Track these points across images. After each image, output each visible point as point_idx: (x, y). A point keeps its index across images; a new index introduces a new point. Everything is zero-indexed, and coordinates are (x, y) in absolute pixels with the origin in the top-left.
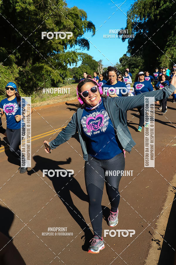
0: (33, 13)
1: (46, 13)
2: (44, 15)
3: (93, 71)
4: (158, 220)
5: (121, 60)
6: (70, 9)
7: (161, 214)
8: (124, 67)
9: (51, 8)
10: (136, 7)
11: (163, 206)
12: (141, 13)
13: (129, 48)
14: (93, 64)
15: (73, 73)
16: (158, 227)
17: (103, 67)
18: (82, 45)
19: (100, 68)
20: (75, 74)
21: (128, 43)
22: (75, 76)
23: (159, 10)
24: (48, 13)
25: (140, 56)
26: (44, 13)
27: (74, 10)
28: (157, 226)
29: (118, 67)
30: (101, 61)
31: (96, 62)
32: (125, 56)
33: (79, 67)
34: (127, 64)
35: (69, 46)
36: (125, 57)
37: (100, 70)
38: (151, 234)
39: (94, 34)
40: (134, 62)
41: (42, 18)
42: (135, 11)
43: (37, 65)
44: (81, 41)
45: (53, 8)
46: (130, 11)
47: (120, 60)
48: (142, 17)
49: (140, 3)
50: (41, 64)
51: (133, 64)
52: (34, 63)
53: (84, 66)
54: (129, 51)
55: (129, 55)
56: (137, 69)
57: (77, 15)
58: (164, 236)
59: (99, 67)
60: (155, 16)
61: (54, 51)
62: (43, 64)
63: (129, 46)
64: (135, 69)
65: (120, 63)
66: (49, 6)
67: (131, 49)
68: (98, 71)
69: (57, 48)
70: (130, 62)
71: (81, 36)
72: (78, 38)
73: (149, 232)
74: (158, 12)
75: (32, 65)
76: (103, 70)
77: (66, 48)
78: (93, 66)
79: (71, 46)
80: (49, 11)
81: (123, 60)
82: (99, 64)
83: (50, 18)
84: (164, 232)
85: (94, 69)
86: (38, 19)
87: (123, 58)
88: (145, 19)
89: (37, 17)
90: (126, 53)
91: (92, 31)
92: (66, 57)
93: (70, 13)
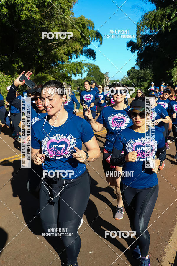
0: (38, 22)
1: (52, 22)
2: (50, 24)
3: (99, 83)
4: (166, 246)
5: (129, 73)
6: (76, 18)
7: (170, 240)
8: (132, 80)
9: (57, 17)
10: (146, 18)
11: (173, 230)
12: (151, 25)
13: (138, 60)
14: (99, 76)
15: (77, 84)
16: (167, 254)
17: (110, 79)
18: (88, 56)
19: (107, 81)
20: (79, 86)
21: (137, 55)
22: (80, 88)
23: (170, 22)
24: (54, 22)
25: (149, 69)
26: (50, 22)
27: (81, 19)
28: (165, 252)
29: (126, 80)
30: (107, 73)
31: (102, 74)
32: (133, 68)
33: (83, 79)
34: (135, 77)
35: (74, 56)
36: (133, 70)
37: (106, 82)
38: (159, 261)
39: (101, 44)
40: (143, 75)
41: (48, 27)
42: (145, 22)
43: (40, 75)
44: (87, 51)
45: (59, 17)
46: (140, 22)
47: (127, 73)
48: (153, 29)
49: (151, 15)
50: (44, 74)
51: (142, 78)
52: (37, 73)
53: (90, 78)
54: (137, 64)
55: (137, 68)
56: (146, 83)
57: (84, 25)
58: (173, 264)
59: (105, 79)
60: (166, 28)
61: (58, 61)
62: (46, 74)
63: (138, 58)
64: (144, 83)
65: (128, 76)
66: (55, 15)
67: (140, 61)
68: (104, 83)
69: (62, 59)
70: (138, 75)
71: (88, 46)
72: (84, 48)
73: (157, 259)
74: (169, 24)
75: (35, 75)
76: (110, 82)
77: (71, 59)
78: (99, 78)
79: (77, 57)
80: (55, 20)
81: (131, 73)
82: (105, 76)
83: (56, 27)
84: (173, 260)
85: (100, 81)
86: (43, 28)
87: (131, 71)
88: (155, 31)
89: (42, 26)
90: (134, 66)
91: (99, 41)
92: (71, 68)
93: (77, 22)
